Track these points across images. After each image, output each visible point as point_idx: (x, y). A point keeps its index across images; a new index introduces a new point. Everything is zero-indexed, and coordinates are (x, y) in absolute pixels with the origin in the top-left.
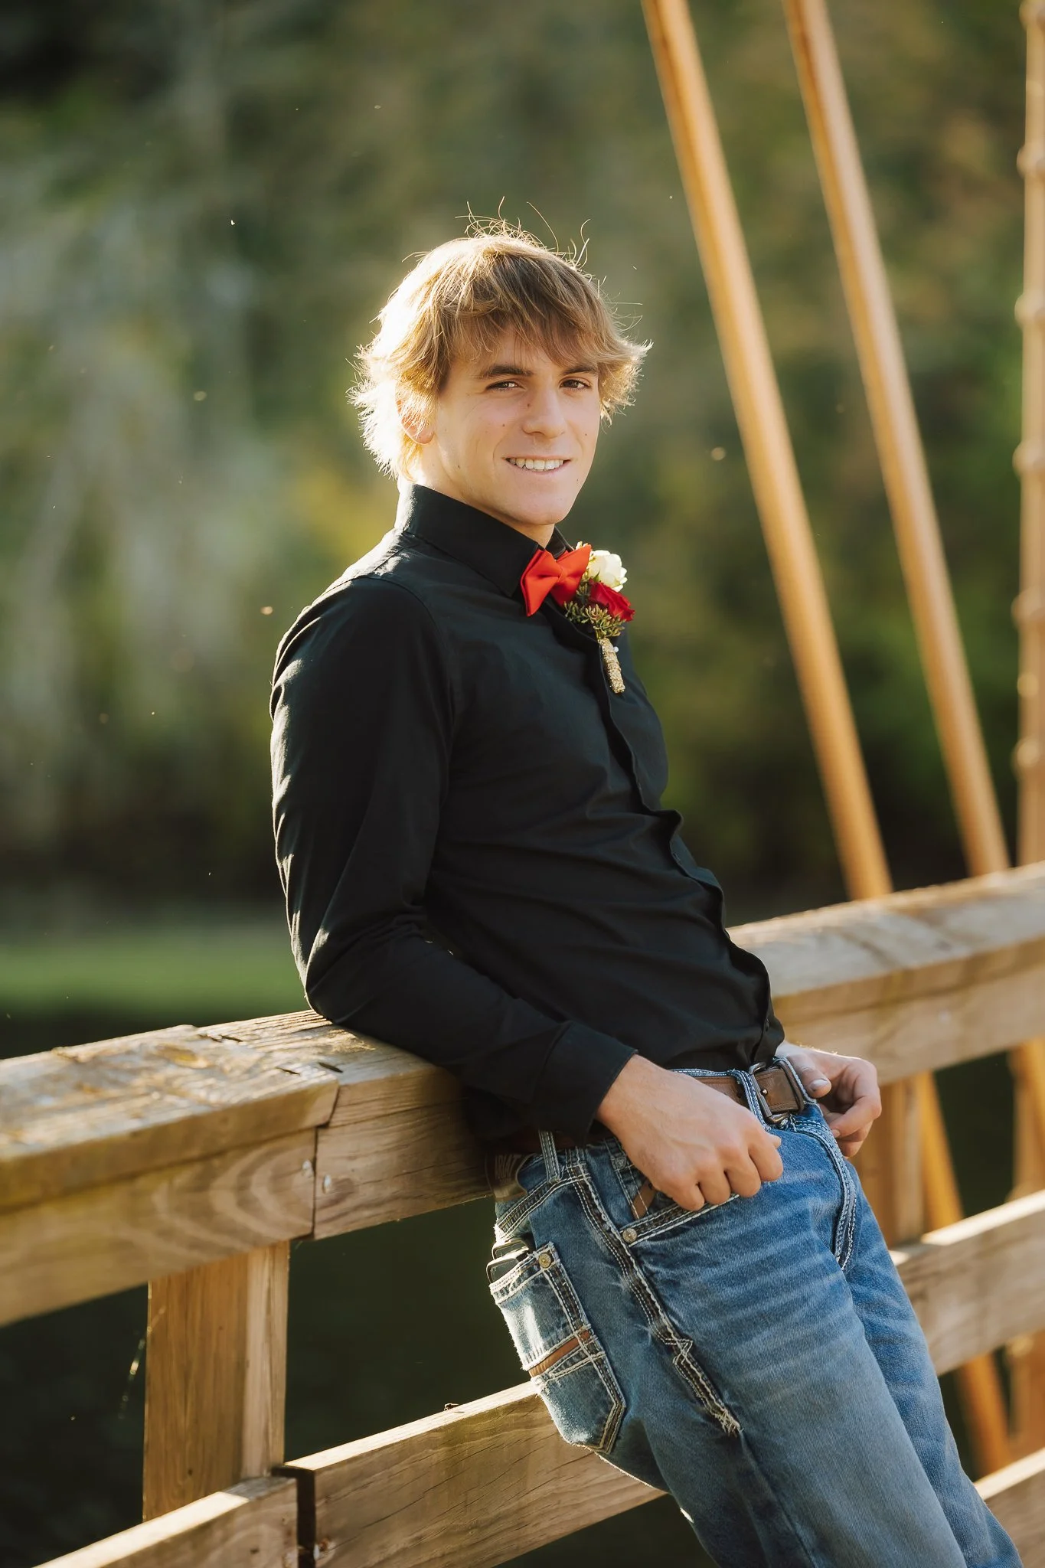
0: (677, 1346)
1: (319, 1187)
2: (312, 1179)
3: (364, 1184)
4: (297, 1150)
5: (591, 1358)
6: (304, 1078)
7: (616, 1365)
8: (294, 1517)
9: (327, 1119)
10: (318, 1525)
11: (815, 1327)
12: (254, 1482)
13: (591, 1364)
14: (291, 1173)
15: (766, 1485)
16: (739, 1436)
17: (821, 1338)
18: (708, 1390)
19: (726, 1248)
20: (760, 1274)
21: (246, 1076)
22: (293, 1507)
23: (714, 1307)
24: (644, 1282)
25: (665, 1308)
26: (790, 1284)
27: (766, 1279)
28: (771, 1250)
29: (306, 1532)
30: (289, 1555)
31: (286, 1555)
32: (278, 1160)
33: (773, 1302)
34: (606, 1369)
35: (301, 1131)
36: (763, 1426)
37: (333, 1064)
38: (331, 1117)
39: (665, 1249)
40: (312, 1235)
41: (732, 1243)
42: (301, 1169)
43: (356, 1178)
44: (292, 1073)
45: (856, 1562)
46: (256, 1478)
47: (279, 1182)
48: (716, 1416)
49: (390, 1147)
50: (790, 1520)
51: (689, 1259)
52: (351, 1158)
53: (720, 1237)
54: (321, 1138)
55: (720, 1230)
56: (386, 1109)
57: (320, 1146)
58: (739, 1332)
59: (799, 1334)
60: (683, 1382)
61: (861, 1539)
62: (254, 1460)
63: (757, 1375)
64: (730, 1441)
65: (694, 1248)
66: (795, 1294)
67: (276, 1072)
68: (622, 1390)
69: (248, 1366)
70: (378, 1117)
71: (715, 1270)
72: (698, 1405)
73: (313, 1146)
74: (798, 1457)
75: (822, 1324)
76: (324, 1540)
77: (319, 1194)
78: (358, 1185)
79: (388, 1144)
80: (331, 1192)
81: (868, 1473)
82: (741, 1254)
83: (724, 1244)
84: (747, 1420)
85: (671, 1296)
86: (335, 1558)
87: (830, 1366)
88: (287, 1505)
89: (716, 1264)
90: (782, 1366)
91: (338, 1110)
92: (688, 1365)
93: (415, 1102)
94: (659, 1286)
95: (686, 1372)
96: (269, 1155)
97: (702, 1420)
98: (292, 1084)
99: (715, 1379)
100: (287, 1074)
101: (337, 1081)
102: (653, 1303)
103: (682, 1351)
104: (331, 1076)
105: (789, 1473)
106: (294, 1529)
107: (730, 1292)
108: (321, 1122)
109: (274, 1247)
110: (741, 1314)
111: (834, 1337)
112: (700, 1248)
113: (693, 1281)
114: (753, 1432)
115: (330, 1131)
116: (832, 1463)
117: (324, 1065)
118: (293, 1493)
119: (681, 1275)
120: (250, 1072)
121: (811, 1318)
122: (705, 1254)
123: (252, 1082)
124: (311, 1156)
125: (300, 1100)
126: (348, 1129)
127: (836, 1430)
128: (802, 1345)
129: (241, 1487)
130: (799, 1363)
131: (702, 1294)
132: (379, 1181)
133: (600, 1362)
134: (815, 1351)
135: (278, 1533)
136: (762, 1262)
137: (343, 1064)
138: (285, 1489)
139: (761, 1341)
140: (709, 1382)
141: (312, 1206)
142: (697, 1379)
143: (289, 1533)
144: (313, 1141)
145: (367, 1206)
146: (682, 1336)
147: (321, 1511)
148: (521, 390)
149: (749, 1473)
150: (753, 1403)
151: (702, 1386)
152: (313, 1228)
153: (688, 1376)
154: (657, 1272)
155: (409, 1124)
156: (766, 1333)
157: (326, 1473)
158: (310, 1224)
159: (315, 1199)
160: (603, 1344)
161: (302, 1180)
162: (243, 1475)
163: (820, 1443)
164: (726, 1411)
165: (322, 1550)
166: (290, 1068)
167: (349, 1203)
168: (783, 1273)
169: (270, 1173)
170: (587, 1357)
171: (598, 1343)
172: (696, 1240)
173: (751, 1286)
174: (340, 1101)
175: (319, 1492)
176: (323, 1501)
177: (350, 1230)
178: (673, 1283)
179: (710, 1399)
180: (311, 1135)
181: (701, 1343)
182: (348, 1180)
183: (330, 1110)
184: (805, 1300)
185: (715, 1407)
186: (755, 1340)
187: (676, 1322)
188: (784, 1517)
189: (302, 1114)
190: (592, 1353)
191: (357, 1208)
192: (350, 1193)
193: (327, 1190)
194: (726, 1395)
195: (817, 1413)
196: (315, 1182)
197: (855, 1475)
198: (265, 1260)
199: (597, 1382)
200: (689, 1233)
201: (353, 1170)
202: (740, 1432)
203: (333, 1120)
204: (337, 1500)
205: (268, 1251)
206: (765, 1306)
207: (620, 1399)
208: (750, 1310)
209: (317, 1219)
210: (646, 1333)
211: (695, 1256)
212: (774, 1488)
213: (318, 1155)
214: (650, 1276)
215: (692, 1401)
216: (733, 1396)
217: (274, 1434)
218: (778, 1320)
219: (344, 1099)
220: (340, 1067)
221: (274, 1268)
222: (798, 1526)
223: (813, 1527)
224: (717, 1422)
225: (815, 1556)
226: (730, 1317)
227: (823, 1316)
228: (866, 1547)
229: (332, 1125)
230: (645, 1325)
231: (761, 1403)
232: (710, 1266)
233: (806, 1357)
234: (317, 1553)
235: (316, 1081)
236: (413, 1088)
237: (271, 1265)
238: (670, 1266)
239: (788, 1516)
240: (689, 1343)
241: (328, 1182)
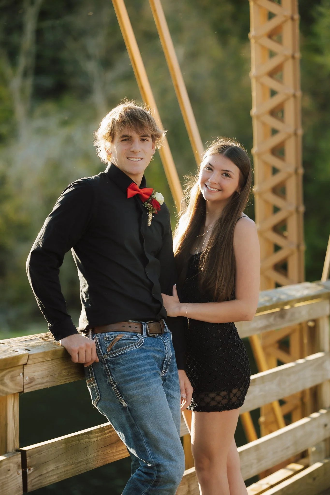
0: (113, 384)
1: (25, 380)
2: (23, 377)
3: (38, 378)
4: (18, 371)
5: (94, 385)
6: (19, 352)
7: (100, 387)
8: (20, 462)
9: (26, 363)
10: (27, 464)
11: (146, 383)
12: (10, 453)
13: (93, 386)
14: (16, 376)
15: (133, 419)
16: (126, 408)
17: (148, 385)
18: (120, 396)
19: (127, 362)
20: (134, 369)
21: (3, 352)
22: (20, 459)
23: (122, 376)
24: (107, 368)
25: (111, 375)
26: (141, 372)
27: (135, 370)
28: (138, 363)
29: (24, 465)
30: (19, 471)
31: (18, 471)
32: (12, 373)
33: (136, 376)
34: (97, 388)
35: (19, 366)
36: (132, 405)
37: (28, 349)
38: (27, 362)
39: (113, 360)
40: (23, 391)
41: (128, 360)
42: (19, 375)
43: (35, 377)
44: (16, 351)
45: (153, 439)
46: (11, 452)
47: (13, 379)
48: (122, 402)
49: (45, 369)
50: (138, 428)
51: (118, 363)
52: (34, 372)
53: (126, 359)
54: (25, 367)
55: (126, 357)
56: (43, 360)
57: (24, 370)
58: (127, 382)
59: (142, 384)
60: (115, 393)
61: (154, 434)
62: (10, 448)
63: (131, 393)
64: (124, 409)
65: (119, 361)
66: (142, 374)
67: (12, 351)
68: (100, 394)
69: (8, 424)
70: (41, 362)
71: (123, 367)
72: (118, 399)
73: (23, 369)
74: (140, 413)
75: (148, 382)
76: (30, 467)
77: (25, 381)
78: (36, 379)
79: (45, 368)
80: (28, 381)
81: (157, 419)
82: (130, 363)
83: (127, 360)
84: (128, 403)
85: (113, 372)
86: (33, 472)
87: (149, 392)
88: (18, 458)
89: (124, 365)
90: (137, 391)
91: (29, 360)
92: (115, 389)
93: (52, 358)
94: (110, 370)
95: (115, 391)
96: (9, 372)
97: (119, 403)
98: (15, 354)
99: (121, 393)
100: (15, 352)
101: (28, 353)
102: (109, 373)
103: (114, 386)
104: (27, 352)
105: (138, 417)
106: (21, 464)
107: (126, 372)
108: (24, 363)
109: (14, 394)
110: (128, 378)
111: (151, 385)
112: (121, 361)
113: (118, 369)
114: (130, 406)
115: (27, 366)
116: (148, 415)
117: (26, 349)
118: (20, 456)
119: (116, 367)
120: (4, 351)
121: (145, 380)
122: (121, 362)
123: (4, 354)
124: (22, 372)
125: (17, 358)
126: (32, 365)
127: (150, 407)
128: (143, 386)
129: (6, 455)
130: (141, 391)
131: (120, 372)
132: (43, 378)
133: (96, 386)
134: (146, 388)
135: (16, 466)
136: (135, 366)
137: (31, 349)
138: (17, 455)
139: (132, 384)
140: (120, 394)
141: (23, 385)
142: (117, 393)
143: (19, 466)
144: (23, 368)
145: (39, 384)
146: (114, 382)
147: (28, 460)
148: (130, 141)
149: (129, 416)
150: (130, 399)
151: (118, 395)
152: (23, 390)
153: (116, 392)
154: (111, 366)
155: (50, 363)
156: (134, 383)
157: (29, 451)
158: (23, 389)
159: (24, 383)
160: (97, 382)
161: (19, 378)
162: (7, 452)
163: (146, 410)
164: (124, 401)
165: (29, 470)
166: (16, 350)
167: (33, 383)
168: (140, 369)
169: (10, 376)
170: (93, 384)
171: (96, 382)
172: (120, 359)
173: (131, 371)
174: (29, 358)
175: (27, 455)
176: (29, 458)
177: (34, 390)
178: (114, 369)
179: (120, 398)
180: (22, 367)
181: (118, 384)
182: (33, 378)
183: (27, 360)
184: (144, 376)
185: (121, 400)
186: (131, 384)
187: (113, 379)
188: (137, 427)
189: (18, 361)
190: (94, 384)
191: (36, 385)
192: (34, 381)
193: (27, 380)
194: (124, 397)
195: (145, 403)
196: (23, 378)
197: (154, 418)
198: (12, 398)
199: (94, 391)
200: (119, 357)
201: (35, 375)
202: (127, 406)
203: (28, 363)
204: (33, 457)
205: (13, 396)
206: (134, 377)
207: (99, 396)
208: (130, 377)
209: (25, 387)
210: (107, 380)
211: (119, 363)
212: (135, 420)
213: (24, 372)
214: (109, 367)
215: (116, 398)
216: (125, 398)
217: (16, 441)
218: (137, 380)
219: (30, 357)
220: (30, 350)
221: (15, 400)
222: (140, 430)
223: (143, 430)
224: (122, 404)
225: (144, 437)
226: (125, 378)
227: (149, 380)
228: (156, 436)
229: (27, 364)
230: (107, 379)
231: (131, 400)
232: (122, 366)
233: (143, 389)
234: (27, 471)
235: (22, 353)
236: (51, 354)
237: (14, 399)
238: (114, 365)
239: (138, 427)
240: (116, 384)
241: (27, 378)
